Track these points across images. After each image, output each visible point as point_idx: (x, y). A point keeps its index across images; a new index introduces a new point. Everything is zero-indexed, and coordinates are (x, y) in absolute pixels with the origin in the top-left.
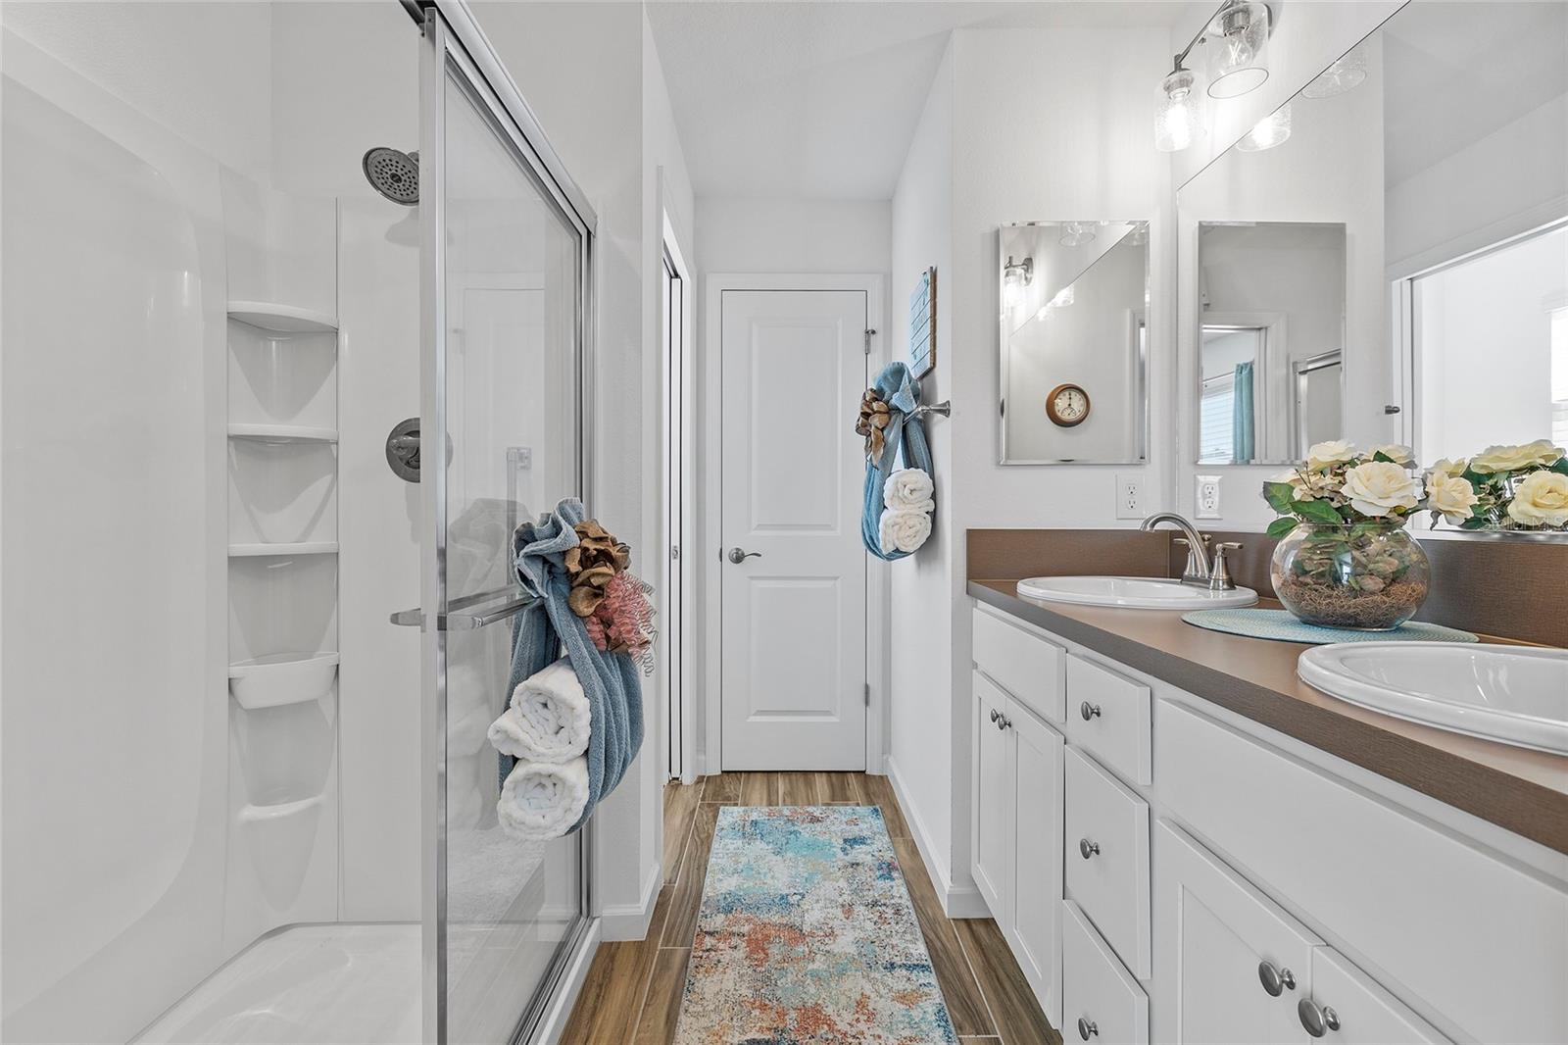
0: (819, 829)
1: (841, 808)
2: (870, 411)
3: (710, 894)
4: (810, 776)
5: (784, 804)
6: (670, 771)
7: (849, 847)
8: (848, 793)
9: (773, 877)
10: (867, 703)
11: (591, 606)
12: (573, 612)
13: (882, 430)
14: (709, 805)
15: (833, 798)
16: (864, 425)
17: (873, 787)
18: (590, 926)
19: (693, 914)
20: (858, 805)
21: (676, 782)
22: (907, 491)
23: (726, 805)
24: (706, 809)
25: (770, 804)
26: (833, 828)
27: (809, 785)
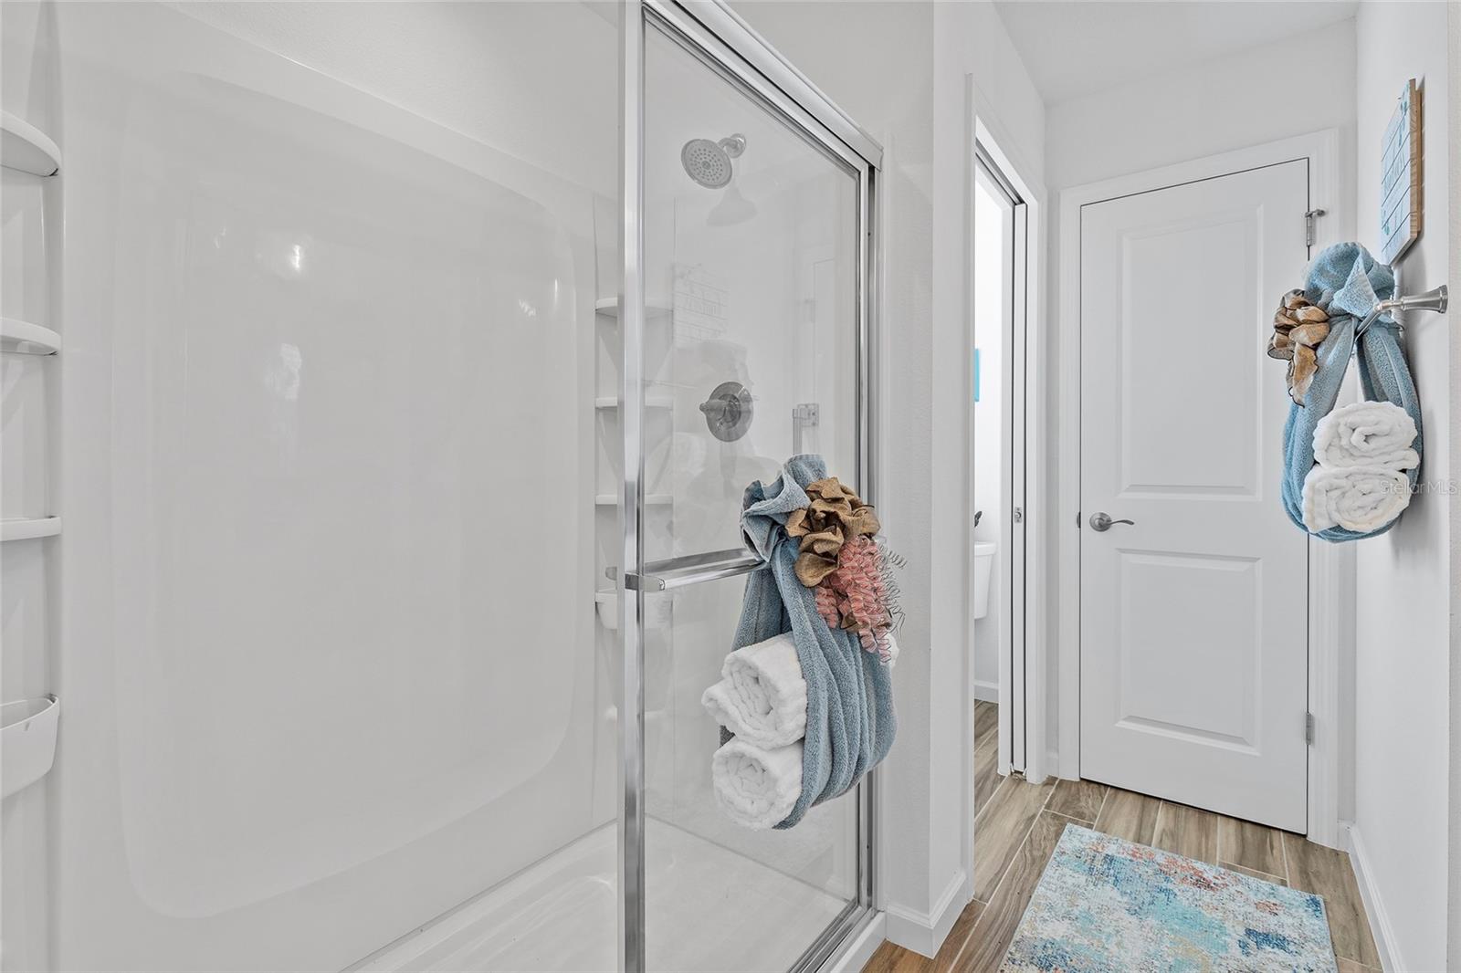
0: (1207, 899)
1: (1251, 880)
2: (1290, 322)
3: (1026, 933)
4: (1209, 818)
5: (1160, 845)
6: (1012, 761)
7: (1252, 944)
8: (1269, 859)
9: (1119, 944)
10: (1309, 739)
11: (818, 576)
12: (798, 581)
13: (1315, 347)
14: (1055, 816)
15: (1242, 859)
16: (1282, 344)
17: (1316, 864)
18: (872, 918)
19: (999, 951)
20: (1283, 883)
21: (1019, 775)
22: (1356, 438)
23: (1077, 823)
24: (1049, 820)
25: (1138, 840)
26: (1231, 906)
27: (1205, 832)
